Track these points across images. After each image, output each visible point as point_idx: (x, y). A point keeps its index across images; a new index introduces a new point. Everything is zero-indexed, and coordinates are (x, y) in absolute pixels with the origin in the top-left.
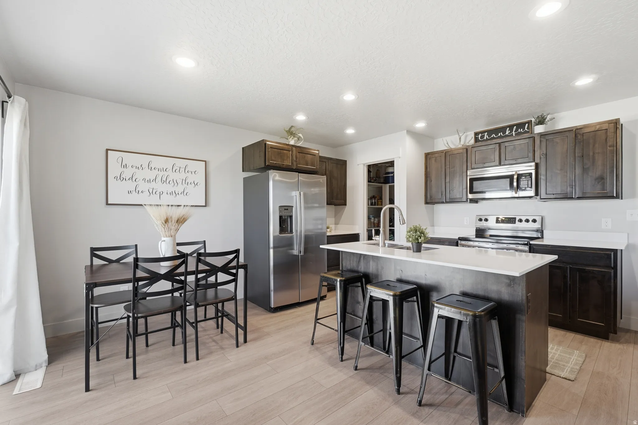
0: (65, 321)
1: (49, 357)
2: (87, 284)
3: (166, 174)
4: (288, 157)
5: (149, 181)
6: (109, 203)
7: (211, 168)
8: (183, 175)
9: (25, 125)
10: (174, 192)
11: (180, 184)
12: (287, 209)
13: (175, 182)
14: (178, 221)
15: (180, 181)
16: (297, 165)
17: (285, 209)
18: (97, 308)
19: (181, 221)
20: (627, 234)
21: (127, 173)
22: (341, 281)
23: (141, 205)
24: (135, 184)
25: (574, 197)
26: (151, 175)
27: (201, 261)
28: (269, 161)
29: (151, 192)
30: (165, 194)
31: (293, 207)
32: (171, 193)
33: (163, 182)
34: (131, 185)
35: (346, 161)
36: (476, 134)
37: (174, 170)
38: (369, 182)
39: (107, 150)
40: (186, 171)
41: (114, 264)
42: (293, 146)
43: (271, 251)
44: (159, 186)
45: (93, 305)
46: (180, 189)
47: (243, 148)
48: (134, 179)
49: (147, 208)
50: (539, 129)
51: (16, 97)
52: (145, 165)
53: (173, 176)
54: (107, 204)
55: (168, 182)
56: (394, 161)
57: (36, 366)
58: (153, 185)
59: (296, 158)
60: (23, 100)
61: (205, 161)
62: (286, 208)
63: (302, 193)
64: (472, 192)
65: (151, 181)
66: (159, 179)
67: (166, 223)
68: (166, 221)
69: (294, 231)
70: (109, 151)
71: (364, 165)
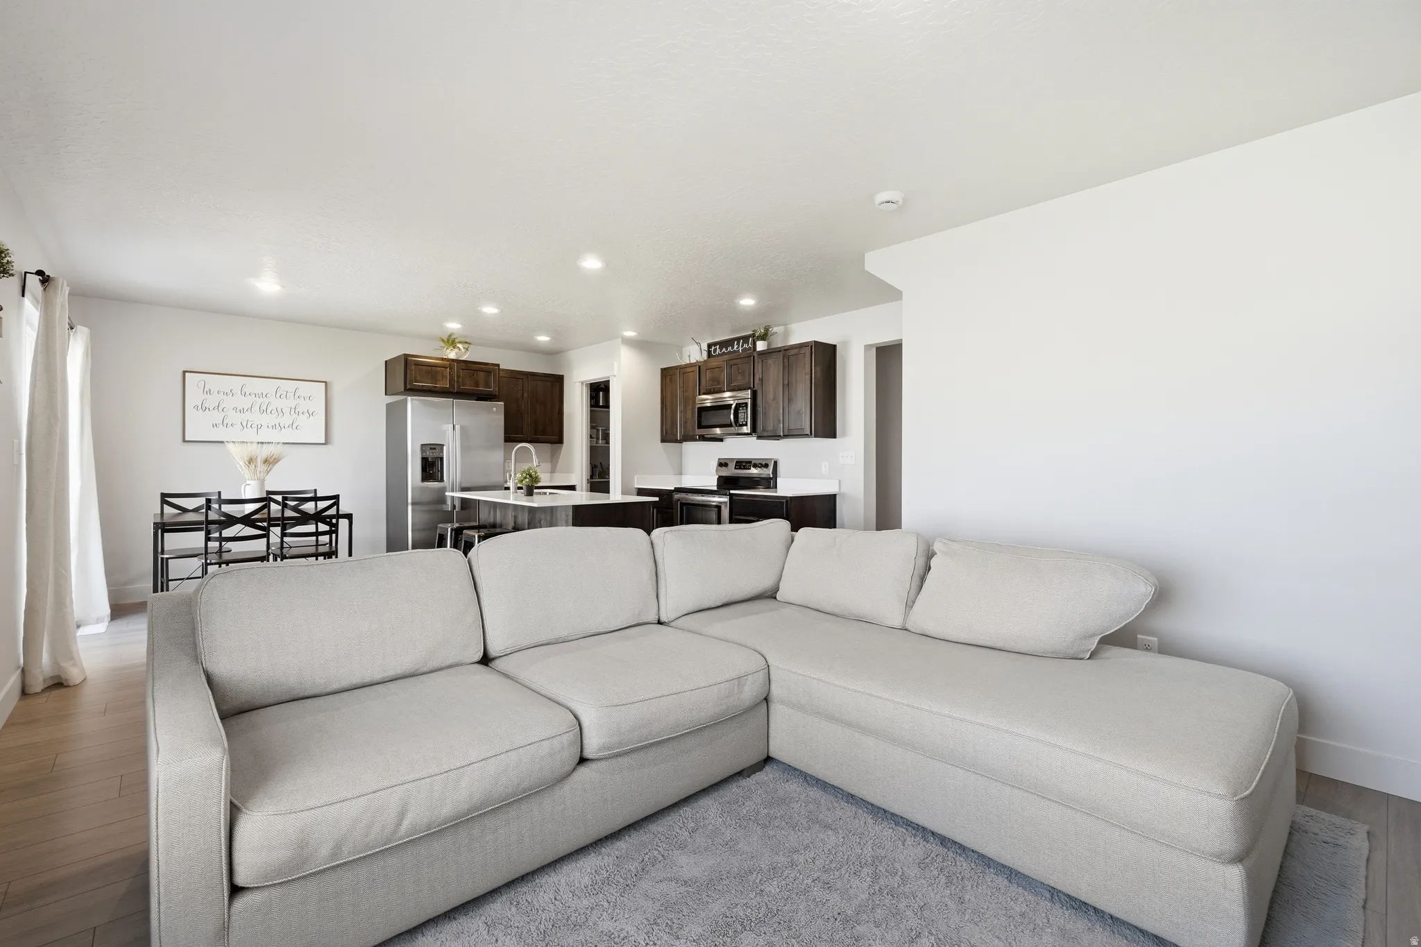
0: (130, 587)
1: (111, 613)
2: (154, 523)
3: (266, 401)
4: (444, 377)
5: (243, 411)
6: (187, 439)
7: (336, 390)
8: (292, 403)
9: (87, 356)
10: (277, 425)
11: (287, 414)
12: (435, 449)
13: (279, 411)
14: (266, 461)
15: (286, 410)
16: (459, 387)
17: (431, 449)
18: (167, 559)
19: (270, 462)
20: (838, 481)
21: (211, 401)
22: (452, 530)
23: (222, 442)
24: (222, 415)
25: (782, 434)
26: (245, 403)
27: (288, 506)
28: (411, 382)
29: (244, 425)
30: (264, 427)
31: (443, 445)
32: (274, 427)
33: (262, 411)
34: (217, 417)
35: (563, 376)
36: (709, 346)
37: (278, 395)
38: (591, 406)
39: (184, 372)
40: (297, 395)
41: (191, 513)
42: (453, 360)
43: (410, 508)
44: (256, 417)
45: (162, 556)
46: (286, 420)
47: (386, 361)
48: (220, 409)
49: (230, 446)
50: (761, 346)
51: (79, 327)
52: (237, 390)
53: (276, 403)
54: (184, 441)
55: (269, 411)
56: (609, 381)
57: (98, 619)
58: (247, 415)
59: (458, 377)
60: (86, 330)
61: (325, 382)
62: (432, 447)
63: (457, 427)
64: (700, 426)
65: (245, 410)
66: (256, 408)
67: (250, 463)
68: (251, 461)
69: (445, 479)
70: (187, 374)
71: (582, 383)
